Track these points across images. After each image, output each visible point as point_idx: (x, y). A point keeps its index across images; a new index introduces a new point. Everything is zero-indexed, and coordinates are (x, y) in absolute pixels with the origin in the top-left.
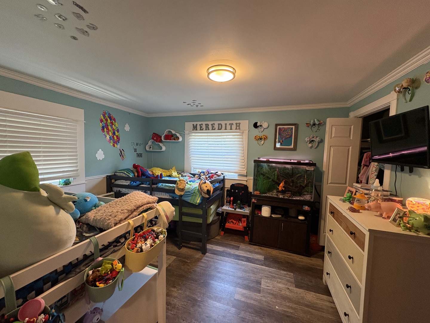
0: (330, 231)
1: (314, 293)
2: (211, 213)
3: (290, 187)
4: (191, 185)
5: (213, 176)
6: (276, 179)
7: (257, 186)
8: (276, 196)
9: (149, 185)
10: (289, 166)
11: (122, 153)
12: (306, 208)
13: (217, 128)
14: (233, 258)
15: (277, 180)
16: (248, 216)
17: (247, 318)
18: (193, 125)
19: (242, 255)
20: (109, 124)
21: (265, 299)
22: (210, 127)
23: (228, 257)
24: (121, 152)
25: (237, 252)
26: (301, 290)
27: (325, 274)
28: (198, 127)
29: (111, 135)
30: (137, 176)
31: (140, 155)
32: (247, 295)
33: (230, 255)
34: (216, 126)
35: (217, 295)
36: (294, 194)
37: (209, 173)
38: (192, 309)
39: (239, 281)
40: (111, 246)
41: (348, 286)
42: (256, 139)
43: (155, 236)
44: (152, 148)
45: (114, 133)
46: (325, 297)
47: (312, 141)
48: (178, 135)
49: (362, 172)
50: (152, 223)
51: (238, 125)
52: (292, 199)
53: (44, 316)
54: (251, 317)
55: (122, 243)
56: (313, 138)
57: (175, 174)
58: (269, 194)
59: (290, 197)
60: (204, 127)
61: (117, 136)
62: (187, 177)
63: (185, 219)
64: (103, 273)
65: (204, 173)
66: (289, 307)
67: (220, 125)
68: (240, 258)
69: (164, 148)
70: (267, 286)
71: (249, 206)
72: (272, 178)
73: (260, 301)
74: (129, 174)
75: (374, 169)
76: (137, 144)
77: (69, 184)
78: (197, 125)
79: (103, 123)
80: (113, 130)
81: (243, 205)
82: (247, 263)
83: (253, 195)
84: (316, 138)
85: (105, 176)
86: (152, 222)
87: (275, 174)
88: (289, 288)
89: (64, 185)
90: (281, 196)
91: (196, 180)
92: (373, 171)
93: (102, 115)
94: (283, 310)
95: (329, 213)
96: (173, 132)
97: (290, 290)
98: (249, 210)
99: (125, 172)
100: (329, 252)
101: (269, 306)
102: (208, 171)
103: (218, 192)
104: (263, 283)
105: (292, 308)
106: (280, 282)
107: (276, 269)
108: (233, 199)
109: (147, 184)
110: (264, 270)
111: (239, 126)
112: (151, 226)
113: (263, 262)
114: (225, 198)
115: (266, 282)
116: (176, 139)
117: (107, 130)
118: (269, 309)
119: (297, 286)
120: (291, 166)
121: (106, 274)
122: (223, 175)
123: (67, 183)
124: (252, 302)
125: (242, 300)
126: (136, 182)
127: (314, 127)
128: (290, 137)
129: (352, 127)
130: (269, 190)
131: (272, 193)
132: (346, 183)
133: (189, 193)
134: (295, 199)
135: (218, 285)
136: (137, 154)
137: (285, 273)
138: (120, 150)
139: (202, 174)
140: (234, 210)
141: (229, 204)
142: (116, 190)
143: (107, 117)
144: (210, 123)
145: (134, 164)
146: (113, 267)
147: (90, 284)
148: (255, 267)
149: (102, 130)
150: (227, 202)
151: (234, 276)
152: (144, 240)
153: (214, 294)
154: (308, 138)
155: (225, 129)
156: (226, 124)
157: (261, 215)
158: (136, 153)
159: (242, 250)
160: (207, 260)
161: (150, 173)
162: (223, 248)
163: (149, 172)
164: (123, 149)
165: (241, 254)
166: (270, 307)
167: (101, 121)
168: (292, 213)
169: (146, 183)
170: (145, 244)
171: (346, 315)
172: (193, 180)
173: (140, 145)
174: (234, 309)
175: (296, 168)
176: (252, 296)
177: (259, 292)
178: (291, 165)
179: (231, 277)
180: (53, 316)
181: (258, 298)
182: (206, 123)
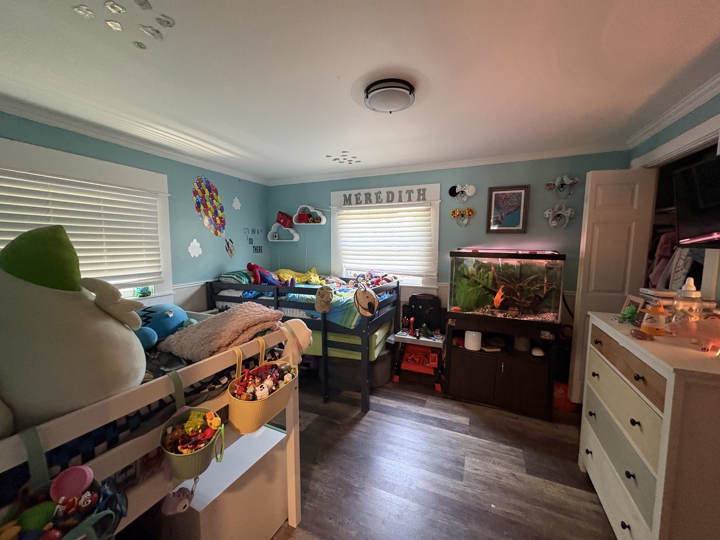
0: (594, 375)
1: (562, 486)
2: (377, 344)
3: (516, 299)
4: (341, 296)
5: (379, 281)
6: (489, 285)
7: (457, 298)
8: (490, 315)
9: (272, 296)
10: (513, 262)
11: (230, 246)
12: (546, 335)
13: (385, 200)
14: (415, 419)
15: (493, 286)
16: (441, 349)
17: (439, 521)
18: (345, 196)
19: (431, 415)
20: (207, 199)
21: (470, 491)
22: (373, 198)
23: (406, 418)
24: (228, 244)
25: (423, 411)
26: (537, 478)
27: (582, 452)
28: (353, 199)
29: (211, 217)
30: (253, 282)
31: (258, 249)
32: (438, 482)
33: (410, 414)
34: (384, 196)
35: (386, 479)
36: (524, 311)
37: (372, 277)
38: (344, 501)
39: (426, 458)
40: (205, 389)
41: (628, 475)
42: (454, 217)
43: (278, 375)
44: (277, 238)
45: (216, 213)
46: (583, 493)
47: (559, 215)
48: (319, 214)
49: (656, 269)
50: (273, 355)
51: (422, 192)
52: (520, 320)
53: (90, 495)
54: (446, 520)
55: (223, 385)
56: (560, 209)
57: (315, 278)
58: (478, 312)
59: (516, 316)
60: (363, 198)
61: (221, 218)
62: (336, 284)
63: (333, 353)
64: (190, 430)
65: (363, 276)
66: (515, 507)
67: (390, 194)
68: (428, 420)
69: (297, 238)
70: (475, 469)
71: (442, 333)
72: (483, 283)
73: (462, 494)
74: (241, 279)
75: (681, 262)
76: (253, 231)
77: (148, 296)
78: (350, 195)
79: (197, 196)
80: (215, 207)
81: (432, 330)
82: (440, 429)
83: (449, 312)
84: (567, 210)
85: (203, 282)
86: (274, 353)
87: (490, 277)
88: (515, 473)
89: (140, 297)
90: (500, 315)
91: (350, 288)
92: (679, 267)
93: (195, 184)
94: (504, 511)
95: (591, 343)
96: (312, 210)
97: (517, 479)
98: (442, 339)
99: (235, 277)
100: (591, 414)
101: (478, 503)
102: (370, 274)
103: (388, 309)
104: (467, 462)
105: (521, 509)
106: (499, 464)
107: (491, 440)
108: (415, 320)
109: (270, 295)
110: (470, 442)
111: (424, 194)
112: (273, 359)
113: (468, 428)
114: (401, 320)
115: (474, 463)
116: (316, 221)
117: (204, 208)
118: (479, 508)
119: (529, 472)
120: (519, 262)
121: (196, 434)
122: (396, 281)
123: (145, 294)
124: (449, 495)
125: (430, 490)
126: (251, 293)
127: (562, 189)
128: (516, 210)
129: (637, 186)
130: (478, 304)
131: (484, 310)
132: (623, 290)
133: (339, 310)
134: (525, 319)
135: (389, 463)
136: (254, 247)
137: (508, 447)
138: (226, 240)
139: (362, 278)
140: (415, 338)
141: (407, 329)
142: (221, 306)
143: (204, 187)
144: (373, 191)
145: (248, 264)
146: (207, 423)
147: (168, 448)
148: (454, 436)
149: (196, 207)
150: (403, 327)
151: (417, 450)
152: (259, 381)
153: (382, 478)
154: (550, 211)
155: (399, 201)
156: (400, 192)
157: (463, 348)
158: (252, 245)
159: (431, 407)
160: (370, 422)
161: (275, 277)
162: (397, 402)
163: (273, 277)
164: (230, 240)
165: (427, 414)
166: (481, 505)
167: (195, 193)
168: (521, 345)
169: (268, 294)
170: (261, 387)
171: (624, 526)
172: (346, 289)
173: (258, 234)
174: (417, 505)
175: (526, 265)
176: (447, 484)
177: (461, 478)
178: (519, 260)
179: (410, 451)
180: (105, 496)
181: (460, 489)
182: (366, 192)
